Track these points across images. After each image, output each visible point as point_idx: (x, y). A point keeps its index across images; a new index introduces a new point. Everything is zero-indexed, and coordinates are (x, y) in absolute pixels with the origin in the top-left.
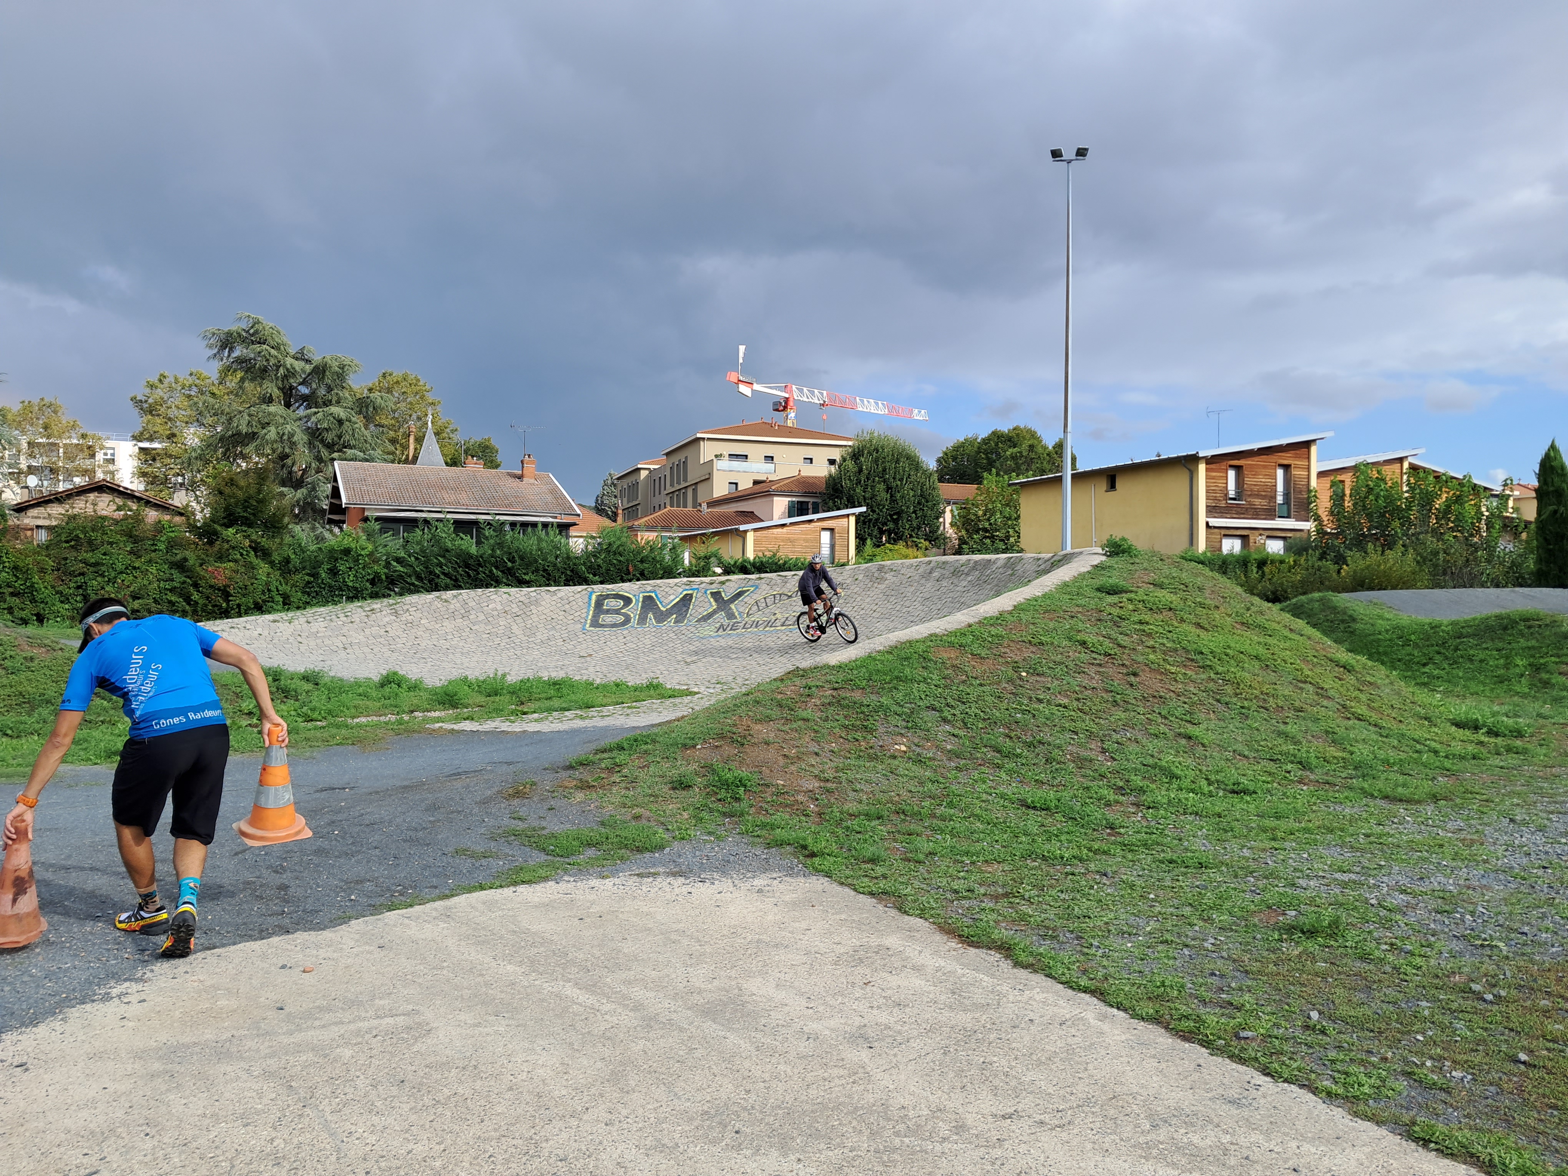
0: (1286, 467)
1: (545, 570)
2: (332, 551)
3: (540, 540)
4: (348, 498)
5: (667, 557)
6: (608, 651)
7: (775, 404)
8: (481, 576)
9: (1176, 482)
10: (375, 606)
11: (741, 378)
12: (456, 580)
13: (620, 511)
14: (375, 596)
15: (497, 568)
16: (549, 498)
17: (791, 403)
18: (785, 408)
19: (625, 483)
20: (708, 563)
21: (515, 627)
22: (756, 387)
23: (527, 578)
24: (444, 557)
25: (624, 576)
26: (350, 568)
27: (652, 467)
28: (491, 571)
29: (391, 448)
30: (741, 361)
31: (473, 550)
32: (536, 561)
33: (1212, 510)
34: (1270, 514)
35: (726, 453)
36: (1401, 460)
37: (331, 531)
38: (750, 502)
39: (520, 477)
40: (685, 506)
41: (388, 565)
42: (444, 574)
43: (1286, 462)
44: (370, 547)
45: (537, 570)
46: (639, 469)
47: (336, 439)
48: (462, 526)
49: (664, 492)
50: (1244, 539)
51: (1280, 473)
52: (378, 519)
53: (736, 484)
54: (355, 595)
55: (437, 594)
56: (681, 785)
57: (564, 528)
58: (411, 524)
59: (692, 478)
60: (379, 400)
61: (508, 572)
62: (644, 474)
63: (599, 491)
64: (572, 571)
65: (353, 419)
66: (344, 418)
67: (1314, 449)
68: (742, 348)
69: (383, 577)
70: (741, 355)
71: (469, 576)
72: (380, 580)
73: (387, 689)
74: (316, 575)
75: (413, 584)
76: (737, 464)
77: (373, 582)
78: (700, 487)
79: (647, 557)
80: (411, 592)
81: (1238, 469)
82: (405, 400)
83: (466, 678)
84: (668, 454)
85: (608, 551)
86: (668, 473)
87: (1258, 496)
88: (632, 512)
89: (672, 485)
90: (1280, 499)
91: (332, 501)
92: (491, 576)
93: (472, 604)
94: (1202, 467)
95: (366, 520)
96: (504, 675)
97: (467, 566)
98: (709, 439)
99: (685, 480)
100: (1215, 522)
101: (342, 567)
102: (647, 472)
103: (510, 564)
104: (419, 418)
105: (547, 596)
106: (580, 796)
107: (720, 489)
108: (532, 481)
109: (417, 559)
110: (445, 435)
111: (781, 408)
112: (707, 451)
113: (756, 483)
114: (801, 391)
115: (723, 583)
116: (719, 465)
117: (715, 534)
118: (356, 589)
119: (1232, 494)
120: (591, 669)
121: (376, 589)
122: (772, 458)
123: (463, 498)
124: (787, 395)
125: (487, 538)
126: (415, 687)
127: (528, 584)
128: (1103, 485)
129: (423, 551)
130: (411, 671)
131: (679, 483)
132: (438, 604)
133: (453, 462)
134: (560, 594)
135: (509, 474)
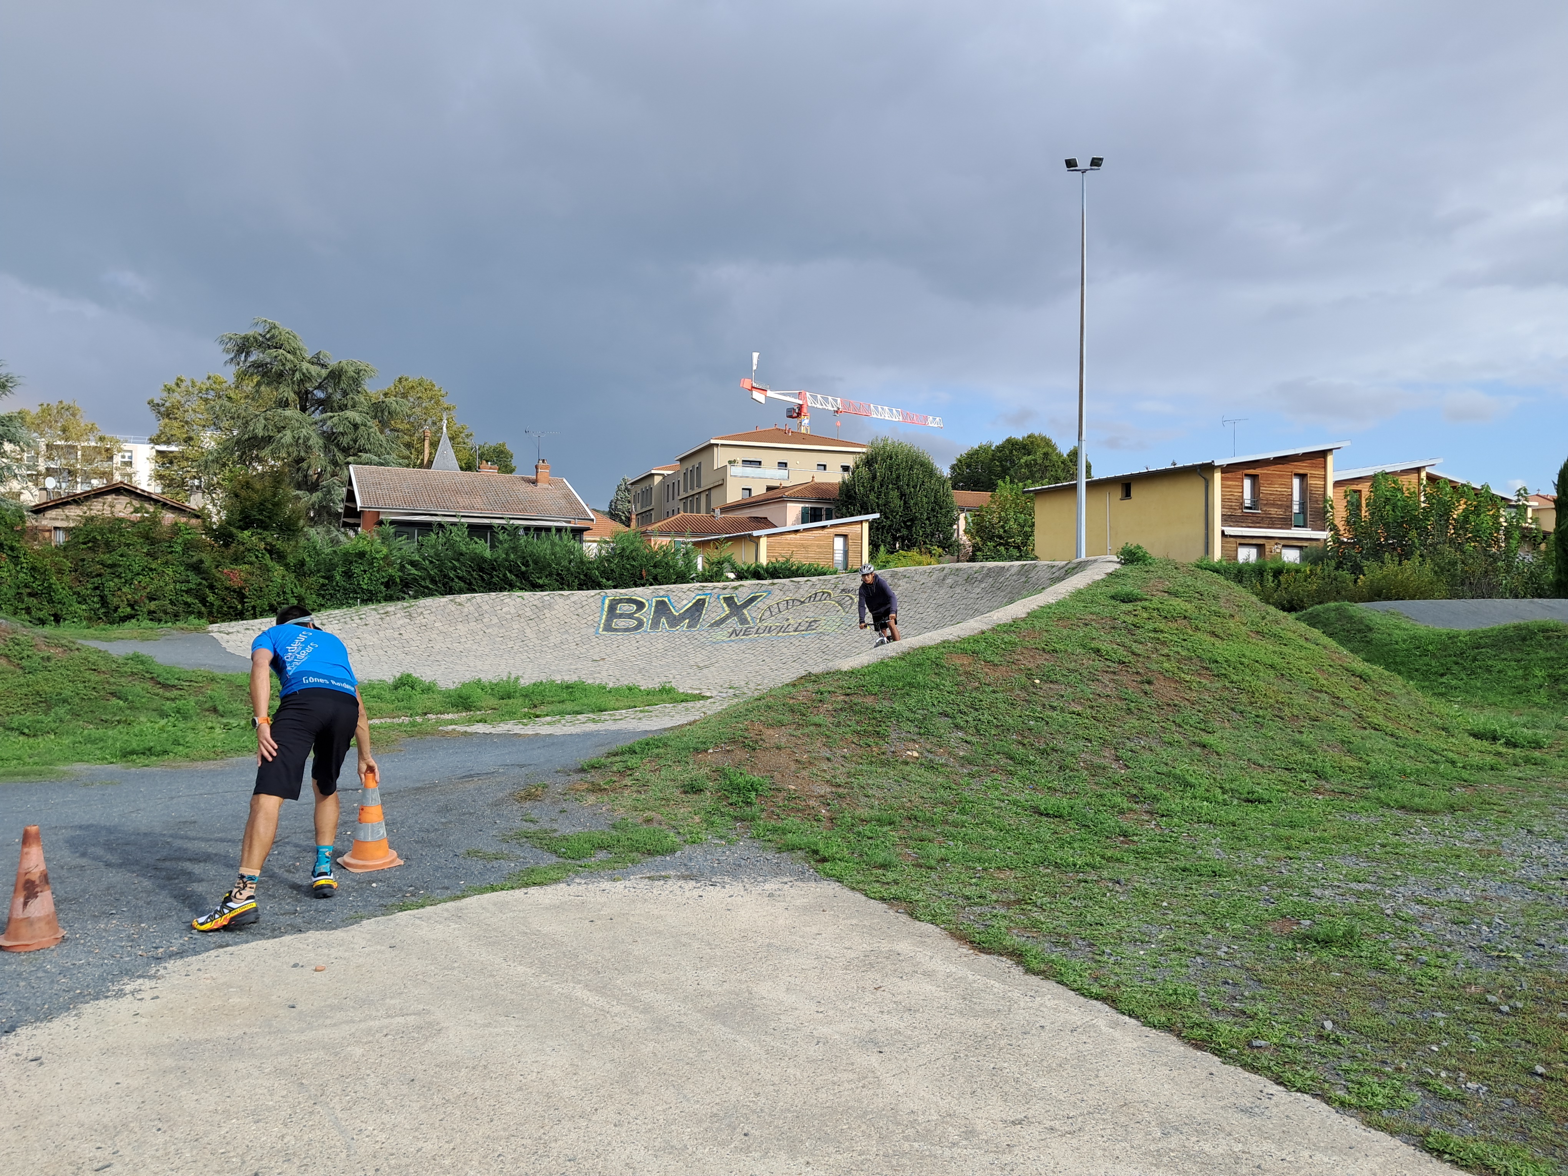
0: (1303, 477)
1: (558, 574)
2: (346, 554)
3: (553, 544)
4: (363, 501)
5: (680, 562)
6: (621, 655)
7: (789, 410)
8: (495, 580)
9: (1192, 490)
10: (389, 609)
11: (755, 385)
12: (470, 584)
13: (634, 517)
14: (389, 599)
15: (510, 572)
16: (563, 502)
17: (805, 410)
18: (799, 415)
19: (639, 488)
20: (721, 569)
21: (528, 631)
22: (770, 393)
23: (540, 582)
24: (458, 560)
25: (637, 581)
26: (365, 571)
27: (666, 472)
28: (505, 575)
29: (406, 452)
30: (755, 368)
31: (488, 554)
32: (550, 565)
33: (1227, 519)
34: (1286, 523)
35: (740, 460)
36: (1418, 470)
37: (346, 535)
38: (764, 508)
39: (534, 482)
40: (698, 512)
41: (402, 568)
42: (458, 577)
43: (1301, 472)
44: (385, 551)
45: (551, 574)
46: (653, 475)
47: (351, 443)
48: (477, 530)
49: (678, 498)
50: (1260, 547)
51: (1296, 482)
52: (392, 523)
53: (750, 490)
54: (370, 598)
55: (451, 597)
56: (693, 789)
57: (578, 532)
58: (425, 527)
59: (706, 483)
60: (394, 405)
61: (522, 576)
62: (657, 480)
63: (612, 496)
64: (586, 575)
65: (369, 424)
66: (359, 422)
67: (1330, 459)
68: (756, 355)
69: (398, 580)
70: (755, 361)
71: (483, 579)
72: (394, 583)
73: (401, 692)
74: (330, 578)
75: (427, 587)
76: (750, 471)
77: (387, 585)
78: (714, 493)
79: (660, 561)
80: (426, 595)
81: (1254, 478)
82: (419, 405)
83: (479, 680)
84: (681, 460)
85: (621, 555)
86: (682, 479)
87: (1274, 505)
88: (645, 517)
89: (685, 490)
90: (1296, 508)
91: (347, 504)
92: (505, 580)
93: (486, 607)
94: (1218, 476)
95: (381, 523)
96: (517, 679)
97: (481, 569)
98: (723, 445)
99: (699, 486)
100: (1230, 531)
101: (357, 570)
102: (661, 478)
103: (523, 568)
104: (434, 423)
105: (560, 601)
106: (591, 799)
107: (734, 495)
108: (546, 486)
109: (431, 562)
110: (460, 440)
111: (795, 415)
112: (720, 458)
113: (769, 489)
114: (815, 398)
115: (736, 588)
116: (733, 471)
117: (728, 539)
118: (370, 591)
119: (1247, 503)
120: (604, 673)
121: (390, 592)
122: (786, 464)
123: (478, 502)
124: (801, 402)
125: (501, 542)
126: (428, 689)
127: (542, 588)
128: (1118, 493)
129: (437, 555)
130: (425, 674)
131: (692, 488)
132: (452, 607)
133: (468, 467)
134: (573, 599)
135: (523, 479)
